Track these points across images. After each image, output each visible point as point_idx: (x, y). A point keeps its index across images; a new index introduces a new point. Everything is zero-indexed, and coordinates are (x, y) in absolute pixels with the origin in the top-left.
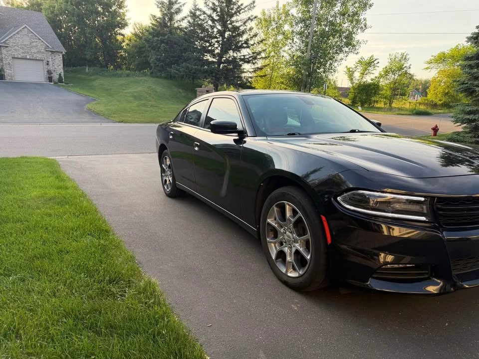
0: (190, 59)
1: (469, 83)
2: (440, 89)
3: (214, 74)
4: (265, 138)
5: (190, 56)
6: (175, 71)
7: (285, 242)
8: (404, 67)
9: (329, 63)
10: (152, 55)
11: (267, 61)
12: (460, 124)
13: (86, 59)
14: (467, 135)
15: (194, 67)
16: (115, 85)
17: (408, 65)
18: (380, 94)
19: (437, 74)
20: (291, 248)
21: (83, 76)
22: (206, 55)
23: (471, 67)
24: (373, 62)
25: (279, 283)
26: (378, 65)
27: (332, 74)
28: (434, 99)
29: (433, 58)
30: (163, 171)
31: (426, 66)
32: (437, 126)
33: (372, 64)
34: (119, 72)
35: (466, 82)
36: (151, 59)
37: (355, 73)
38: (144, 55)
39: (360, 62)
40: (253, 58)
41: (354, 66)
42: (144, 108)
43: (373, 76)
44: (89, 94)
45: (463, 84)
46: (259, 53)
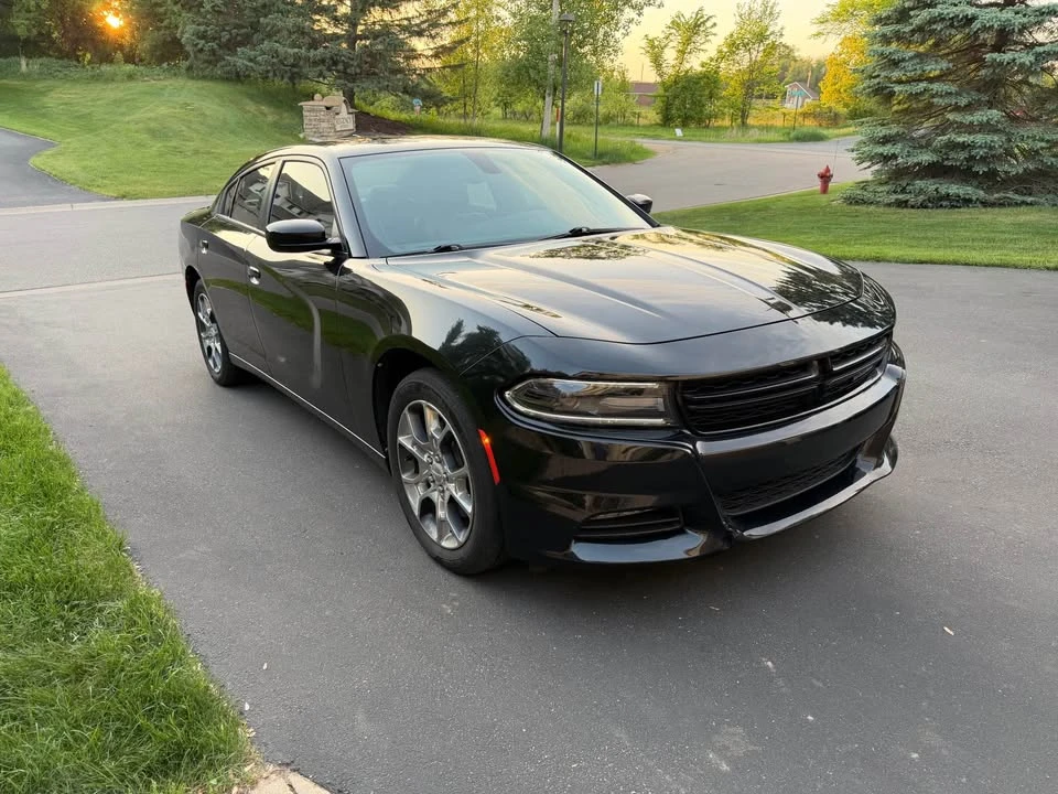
0: (279, 31)
1: (883, 74)
2: (846, 81)
3: (340, 67)
4: (383, 261)
5: (279, 23)
6: (246, 62)
7: (434, 481)
8: (768, 33)
9: (602, 31)
10: (185, 25)
11: (464, 32)
12: (869, 164)
13: (16, 39)
14: (881, 189)
15: (291, 51)
16: (99, 102)
17: (777, 29)
18: (721, 98)
19: (839, 47)
20: (443, 491)
21: (17, 83)
22: (319, 21)
23: (886, 40)
24: (704, 23)
25: (429, 562)
26: (714, 30)
27: (612, 57)
28: (833, 105)
29: (829, 9)
30: (201, 327)
31: (815, 29)
32: (828, 170)
33: (702, 29)
34: (106, 68)
35: (876, 74)
36: (182, 33)
37: (666, 50)
38: (166, 22)
39: (675, 24)
40: (429, 26)
41: (662, 36)
42: (178, 159)
43: (704, 57)
44: (34, 130)
45: (871, 77)
46: (444, 12)
